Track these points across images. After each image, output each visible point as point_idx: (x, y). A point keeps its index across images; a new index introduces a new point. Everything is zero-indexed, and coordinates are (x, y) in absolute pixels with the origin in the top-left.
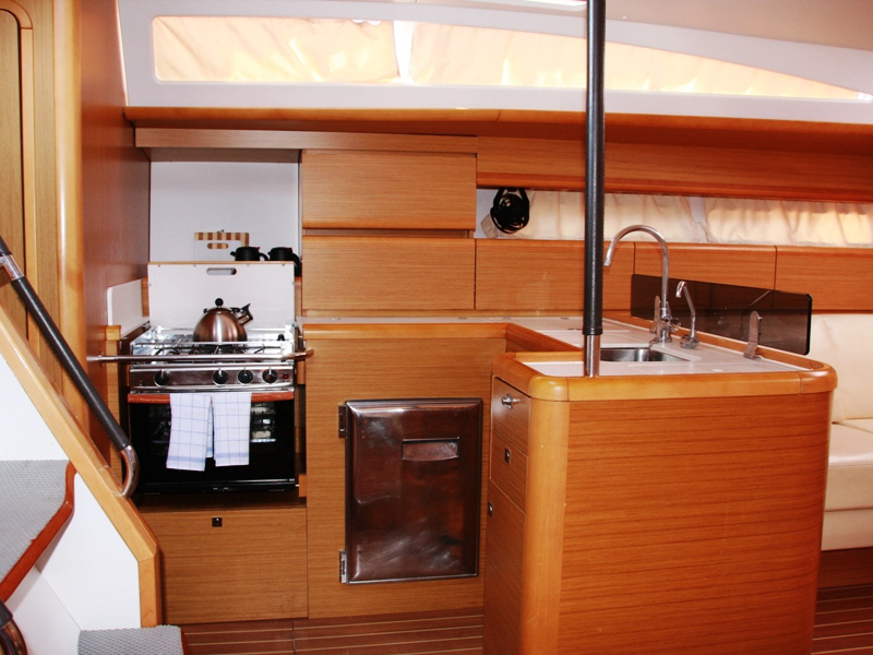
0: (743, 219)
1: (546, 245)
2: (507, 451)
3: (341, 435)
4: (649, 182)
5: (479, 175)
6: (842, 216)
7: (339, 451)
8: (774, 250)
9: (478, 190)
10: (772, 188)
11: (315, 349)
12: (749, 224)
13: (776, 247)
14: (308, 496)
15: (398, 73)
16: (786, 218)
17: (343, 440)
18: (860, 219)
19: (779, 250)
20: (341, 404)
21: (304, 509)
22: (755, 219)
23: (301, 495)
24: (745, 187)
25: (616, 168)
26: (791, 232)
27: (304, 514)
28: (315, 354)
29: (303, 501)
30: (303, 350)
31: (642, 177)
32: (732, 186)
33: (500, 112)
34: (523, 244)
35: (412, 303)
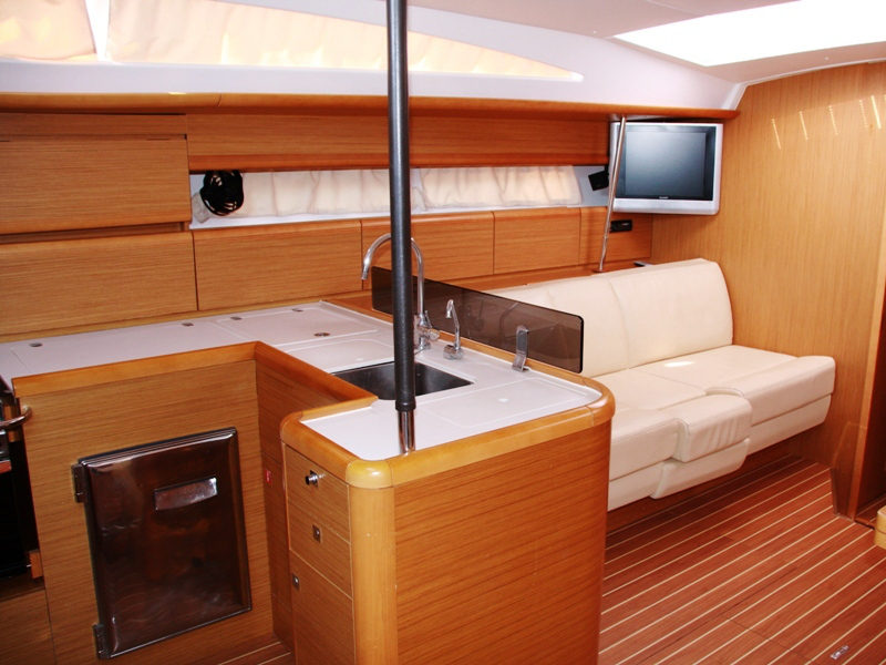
0: (457, 181)
1: (271, 232)
2: (315, 529)
3: (79, 499)
4: (372, 155)
5: (191, 159)
6: (544, 174)
7: (80, 516)
8: (491, 216)
9: (192, 176)
10: (488, 155)
11: (32, 407)
12: (462, 186)
13: (493, 212)
14: (46, 575)
15: (95, 51)
16: (496, 179)
17: (82, 504)
18: (559, 177)
19: (497, 215)
20: (74, 463)
21: (43, 592)
22: (467, 180)
23: (36, 575)
24: (463, 155)
25: (338, 144)
26: (501, 193)
27: (44, 597)
28: (35, 413)
29: (40, 581)
30: (20, 415)
31: (365, 152)
32: (452, 155)
33: (221, 96)
34: (246, 233)
35: (124, 312)
